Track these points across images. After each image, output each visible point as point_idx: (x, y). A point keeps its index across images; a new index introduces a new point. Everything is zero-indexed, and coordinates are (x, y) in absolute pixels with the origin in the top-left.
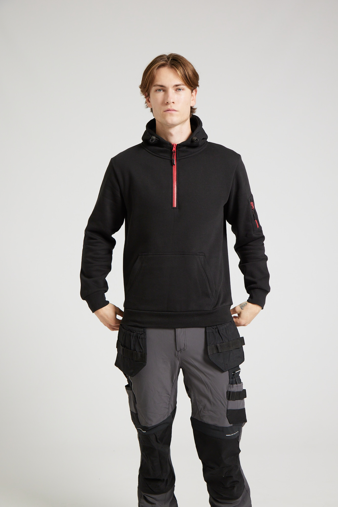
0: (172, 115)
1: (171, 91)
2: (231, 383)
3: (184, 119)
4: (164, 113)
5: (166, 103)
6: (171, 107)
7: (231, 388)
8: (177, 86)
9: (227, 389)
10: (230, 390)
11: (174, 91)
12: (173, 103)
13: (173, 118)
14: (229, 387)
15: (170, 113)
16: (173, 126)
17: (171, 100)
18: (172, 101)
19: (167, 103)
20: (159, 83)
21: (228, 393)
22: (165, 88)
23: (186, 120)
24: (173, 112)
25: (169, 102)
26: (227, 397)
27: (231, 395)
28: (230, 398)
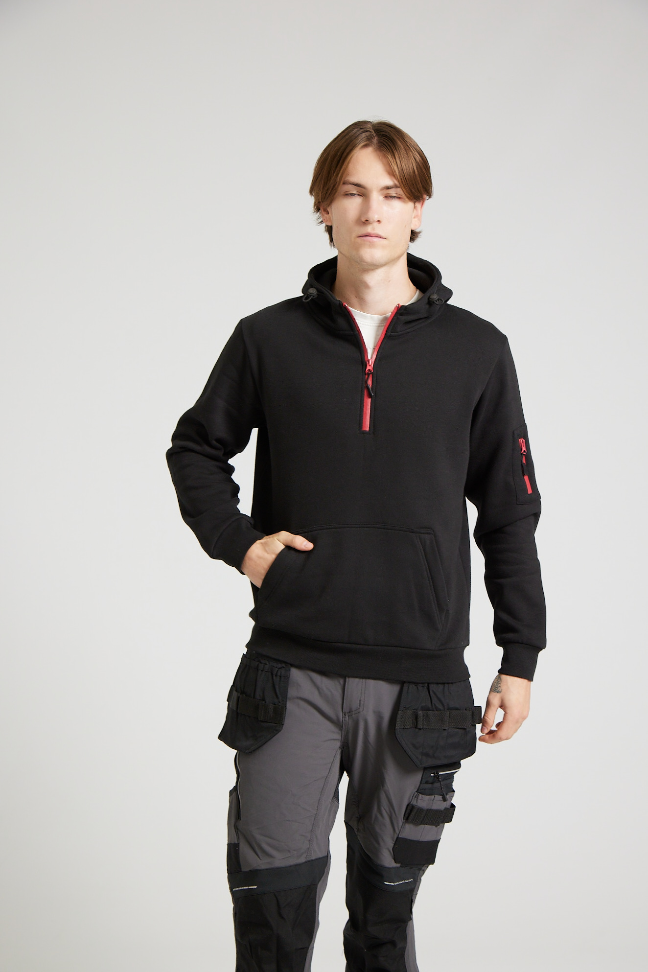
0: (372, 245)
1: (376, 198)
2: (419, 791)
3: (396, 255)
4: (359, 240)
5: (363, 220)
6: (374, 229)
7: (420, 801)
8: (388, 188)
9: (409, 799)
10: (414, 803)
11: (381, 198)
12: (378, 222)
13: (373, 253)
14: (415, 797)
15: (370, 242)
16: (374, 267)
17: (374, 215)
18: (376, 217)
19: (367, 220)
20: (354, 179)
21: (408, 808)
22: (363, 189)
23: (399, 257)
24: (376, 240)
25: (371, 220)
26: (406, 816)
27: (413, 813)
28: (410, 818)
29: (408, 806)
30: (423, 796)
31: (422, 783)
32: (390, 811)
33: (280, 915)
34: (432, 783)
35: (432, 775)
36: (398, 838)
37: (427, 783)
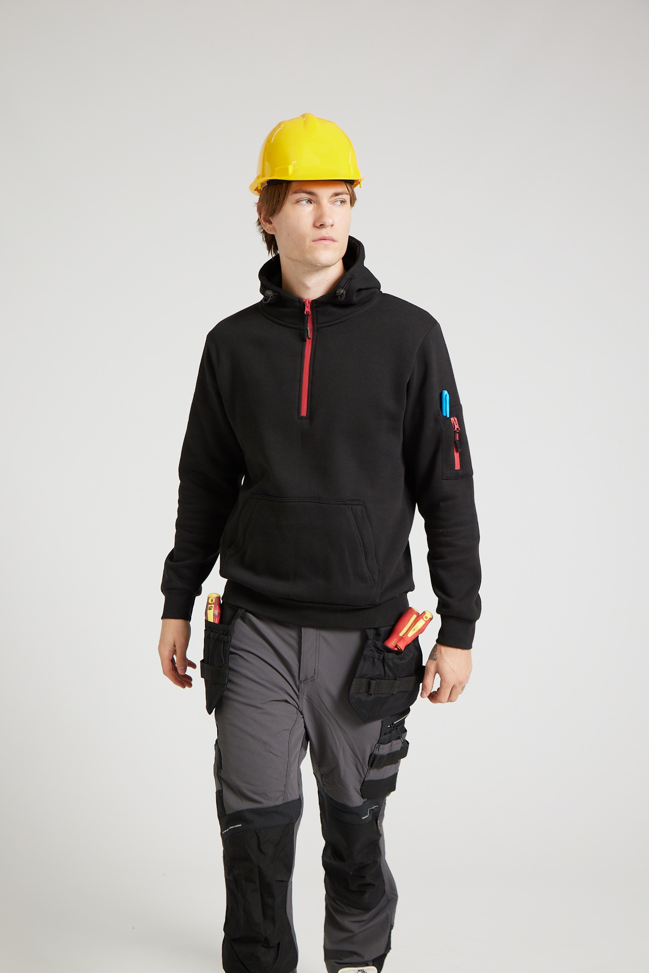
2: (380, 742)
4: (313, 243)
5: (318, 225)
6: (328, 233)
7: (380, 750)
8: (337, 194)
9: (371, 749)
10: (376, 752)
12: (332, 226)
14: (376, 748)
18: (330, 222)
19: (321, 225)
21: (372, 757)
22: (315, 197)
26: (370, 763)
27: (376, 761)
28: (374, 765)
29: (371, 755)
30: (383, 745)
31: (383, 734)
32: (355, 760)
33: (260, 850)
34: (390, 732)
35: (389, 726)
36: (363, 782)
37: (385, 734)
